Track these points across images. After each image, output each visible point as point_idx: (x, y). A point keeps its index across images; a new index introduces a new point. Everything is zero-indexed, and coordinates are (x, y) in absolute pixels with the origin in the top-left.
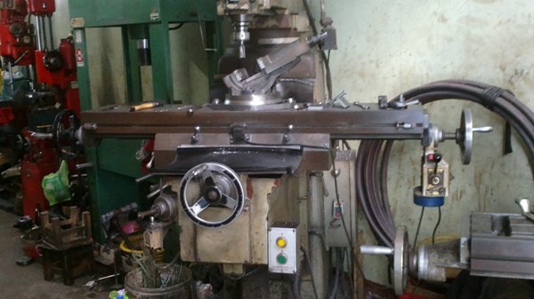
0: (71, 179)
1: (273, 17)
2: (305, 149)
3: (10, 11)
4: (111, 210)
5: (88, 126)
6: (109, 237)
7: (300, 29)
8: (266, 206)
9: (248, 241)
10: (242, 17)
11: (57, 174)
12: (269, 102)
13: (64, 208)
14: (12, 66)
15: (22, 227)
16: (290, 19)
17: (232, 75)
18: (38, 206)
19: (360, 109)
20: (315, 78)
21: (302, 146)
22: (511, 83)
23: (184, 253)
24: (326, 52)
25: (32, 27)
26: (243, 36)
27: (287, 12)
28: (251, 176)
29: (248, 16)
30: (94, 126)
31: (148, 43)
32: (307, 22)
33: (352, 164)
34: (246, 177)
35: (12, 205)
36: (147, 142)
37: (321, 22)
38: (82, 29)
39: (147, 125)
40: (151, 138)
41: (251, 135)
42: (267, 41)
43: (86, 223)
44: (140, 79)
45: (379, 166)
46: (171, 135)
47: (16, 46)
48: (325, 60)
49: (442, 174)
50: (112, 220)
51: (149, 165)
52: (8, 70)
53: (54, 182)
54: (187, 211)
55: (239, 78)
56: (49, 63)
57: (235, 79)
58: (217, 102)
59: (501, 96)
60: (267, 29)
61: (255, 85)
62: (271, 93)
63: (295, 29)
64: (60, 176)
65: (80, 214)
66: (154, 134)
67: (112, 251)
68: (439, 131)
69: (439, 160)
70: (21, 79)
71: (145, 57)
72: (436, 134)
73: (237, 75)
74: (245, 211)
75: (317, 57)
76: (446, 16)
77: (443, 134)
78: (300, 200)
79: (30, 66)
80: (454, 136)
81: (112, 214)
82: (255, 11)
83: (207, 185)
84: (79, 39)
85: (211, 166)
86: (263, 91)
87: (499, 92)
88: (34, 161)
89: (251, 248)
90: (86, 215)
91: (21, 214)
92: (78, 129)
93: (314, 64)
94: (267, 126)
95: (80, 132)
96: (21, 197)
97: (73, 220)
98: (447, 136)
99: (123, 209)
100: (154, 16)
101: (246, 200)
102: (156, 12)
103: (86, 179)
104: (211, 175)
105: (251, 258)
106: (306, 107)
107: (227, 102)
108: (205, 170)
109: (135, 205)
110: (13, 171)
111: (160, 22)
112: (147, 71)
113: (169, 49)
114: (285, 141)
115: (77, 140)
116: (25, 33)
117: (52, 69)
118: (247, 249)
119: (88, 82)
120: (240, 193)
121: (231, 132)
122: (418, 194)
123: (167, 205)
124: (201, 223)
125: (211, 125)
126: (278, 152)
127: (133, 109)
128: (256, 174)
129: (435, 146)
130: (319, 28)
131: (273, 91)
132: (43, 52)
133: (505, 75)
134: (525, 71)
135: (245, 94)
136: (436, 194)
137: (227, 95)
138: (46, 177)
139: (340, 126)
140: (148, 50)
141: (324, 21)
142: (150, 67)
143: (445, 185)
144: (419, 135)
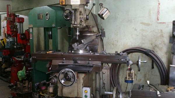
0: (26, 73)
1: (87, 28)
2: (94, 66)
3: (10, 21)
4: (38, 82)
5: (33, 57)
6: (37, 91)
7: (95, 31)
8: (82, 81)
9: (77, 91)
10: (78, 28)
11: (22, 71)
12: (85, 52)
13: (24, 81)
14: (10, 37)
15: (10, 87)
16: (92, 29)
17: (74, 44)
18: (16, 80)
19: (110, 55)
20: (98, 45)
21: (93, 65)
22: (154, 48)
23: (59, 94)
24: (102, 38)
25: (17, 26)
26: (78, 33)
27: (91, 27)
28: (78, 73)
29: (79, 28)
30: (35, 57)
31: (52, 33)
32: (97, 29)
33: (109, 70)
34: (77, 73)
35: (7, 80)
36: (50, 62)
37: (101, 29)
38: (32, 28)
39: (50, 57)
40: (51, 61)
41: (79, 61)
42: (85, 34)
43: (30, 86)
44: (49, 43)
45: (117, 71)
46: (57, 61)
47: (11, 31)
48: (102, 40)
49: (132, 74)
50: (38, 85)
51: (50, 69)
52: (8, 39)
53: (21, 73)
54: (60, 82)
55: (76, 45)
56: (21, 37)
57: (75, 45)
58: (70, 52)
59: (150, 52)
60: (85, 31)
61: (81, 47)
62: (85, 49)
63: (93, 31)
64: (23, 72)
65: (29, 83)
66: (52, 60)
67: (38, 95)
68: (132, 61)
69: (131, 70)
70: (12, 41)
71: (50, 37)
72: (131, 62)
73: (76, 44)
74: (76, 82)
75: (99, 39)
76: (137, 29)
77: (133, 62)
78: (93, 80)
79: (15, 38)
80: (136, 63)
81: (38, 83)
82: (81, 27)
83: (66, 75)
84: (31, 31)
85: (67, 69)
86: (83, 49)
87: (150, 51)
88: (15, 67)
89: (78, 93)
90: (30, 83)
91: (10, 83)
92: (30, 58)
93: (98, 41)
94: (84, 59)
95: (31, 59)
96: (11, 78)
97: (26, 85)
98: (134, 63)
99: (42, 82)
100: (54, 25)
101: (76, 79)
102: (54, 24)
103: (31, 73)
104: (67, 72)
105: (78, 96)
106: (95, 54)
107: (73, 52)
108: (65, 71)
109: (45, 81)
110: (8, 69)
111: (55, 27)
112: (51, 41)
113: (57, 35)
114: (88, 63)
115: (30, 61)
116: (14, 28)
117: (22, 39)
118: (77, 93)
119: (33, 43)
120: (75, 77)
121: (74, 60)
122: (126, 79)
123: (55, 80)
124: (64, 85)
125: (68, 58)
126: (86, 66)
127: (46, 53)
128: (80, 72)
129: (131, 66)
130: (100, 31)
131: (86, 49)
132: (20, 34)
133: (152, 46)
134: (158, 45)
135: (78, 50)
136: (130, 79)
137: (73, 50)
138: (19, 72)
139: (104, 59)
140: (51, 35)
141: (102, 29)
142: (52, 40)
143: (133, 77)
144: (126, 62)
